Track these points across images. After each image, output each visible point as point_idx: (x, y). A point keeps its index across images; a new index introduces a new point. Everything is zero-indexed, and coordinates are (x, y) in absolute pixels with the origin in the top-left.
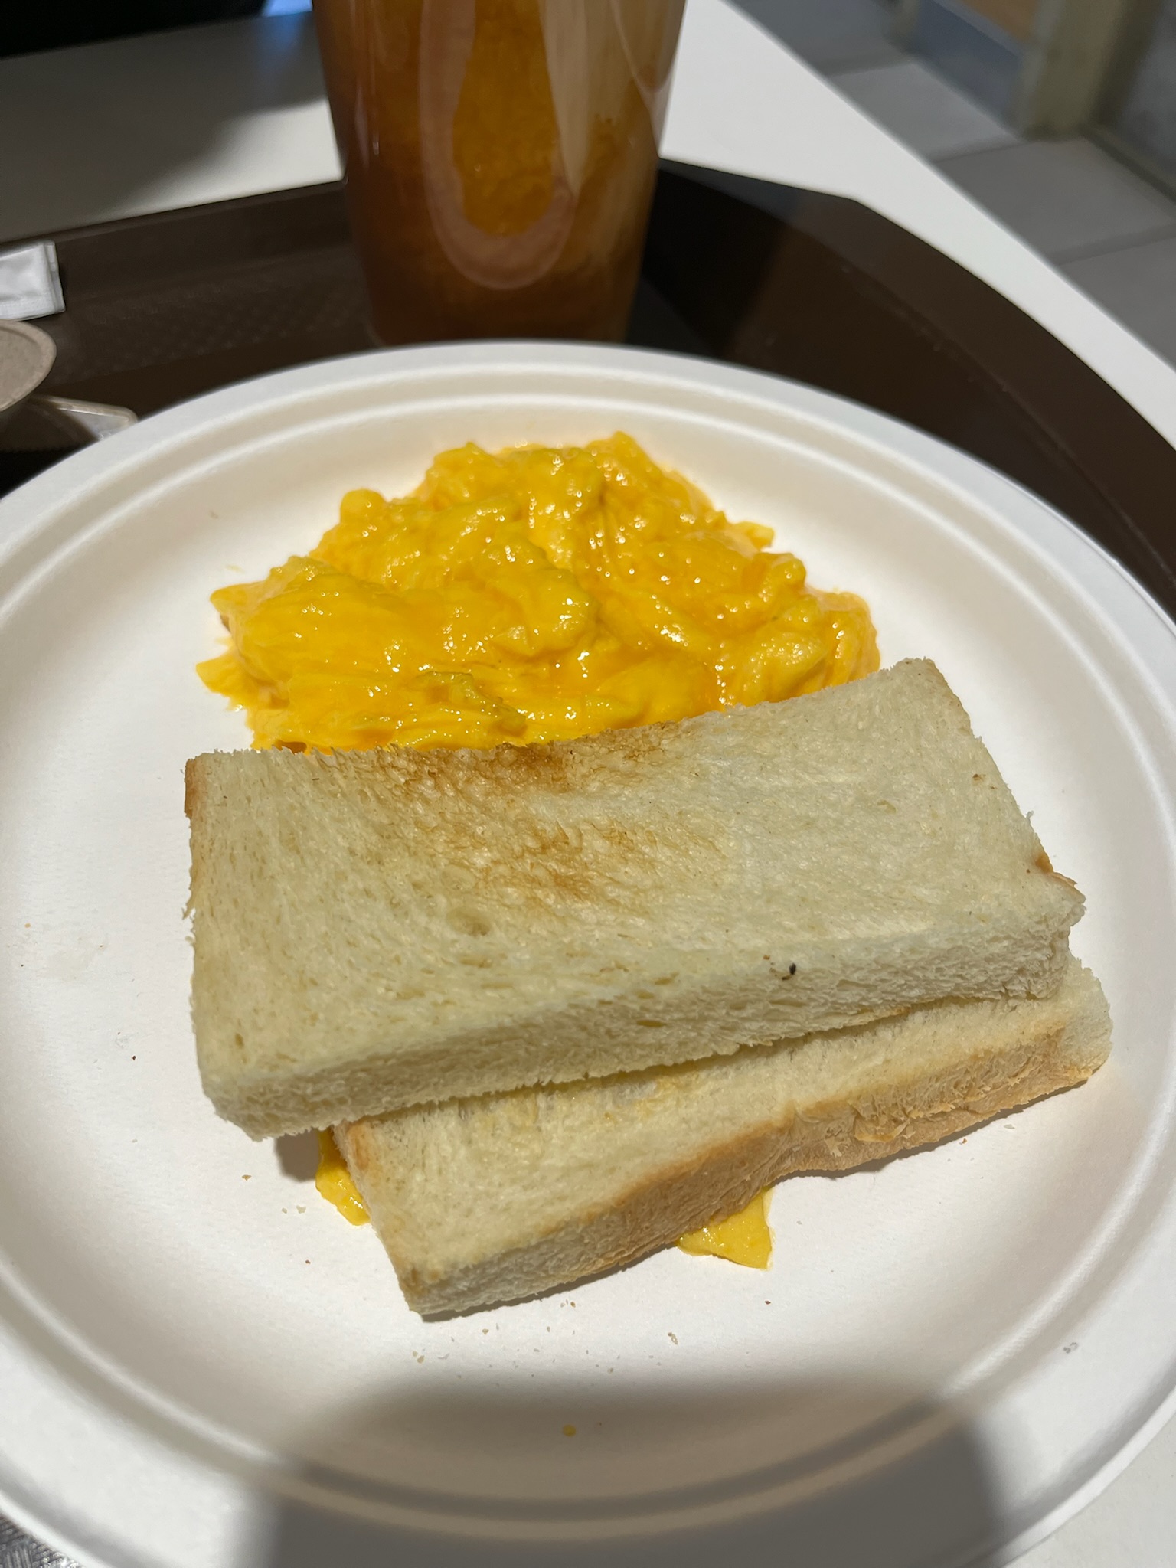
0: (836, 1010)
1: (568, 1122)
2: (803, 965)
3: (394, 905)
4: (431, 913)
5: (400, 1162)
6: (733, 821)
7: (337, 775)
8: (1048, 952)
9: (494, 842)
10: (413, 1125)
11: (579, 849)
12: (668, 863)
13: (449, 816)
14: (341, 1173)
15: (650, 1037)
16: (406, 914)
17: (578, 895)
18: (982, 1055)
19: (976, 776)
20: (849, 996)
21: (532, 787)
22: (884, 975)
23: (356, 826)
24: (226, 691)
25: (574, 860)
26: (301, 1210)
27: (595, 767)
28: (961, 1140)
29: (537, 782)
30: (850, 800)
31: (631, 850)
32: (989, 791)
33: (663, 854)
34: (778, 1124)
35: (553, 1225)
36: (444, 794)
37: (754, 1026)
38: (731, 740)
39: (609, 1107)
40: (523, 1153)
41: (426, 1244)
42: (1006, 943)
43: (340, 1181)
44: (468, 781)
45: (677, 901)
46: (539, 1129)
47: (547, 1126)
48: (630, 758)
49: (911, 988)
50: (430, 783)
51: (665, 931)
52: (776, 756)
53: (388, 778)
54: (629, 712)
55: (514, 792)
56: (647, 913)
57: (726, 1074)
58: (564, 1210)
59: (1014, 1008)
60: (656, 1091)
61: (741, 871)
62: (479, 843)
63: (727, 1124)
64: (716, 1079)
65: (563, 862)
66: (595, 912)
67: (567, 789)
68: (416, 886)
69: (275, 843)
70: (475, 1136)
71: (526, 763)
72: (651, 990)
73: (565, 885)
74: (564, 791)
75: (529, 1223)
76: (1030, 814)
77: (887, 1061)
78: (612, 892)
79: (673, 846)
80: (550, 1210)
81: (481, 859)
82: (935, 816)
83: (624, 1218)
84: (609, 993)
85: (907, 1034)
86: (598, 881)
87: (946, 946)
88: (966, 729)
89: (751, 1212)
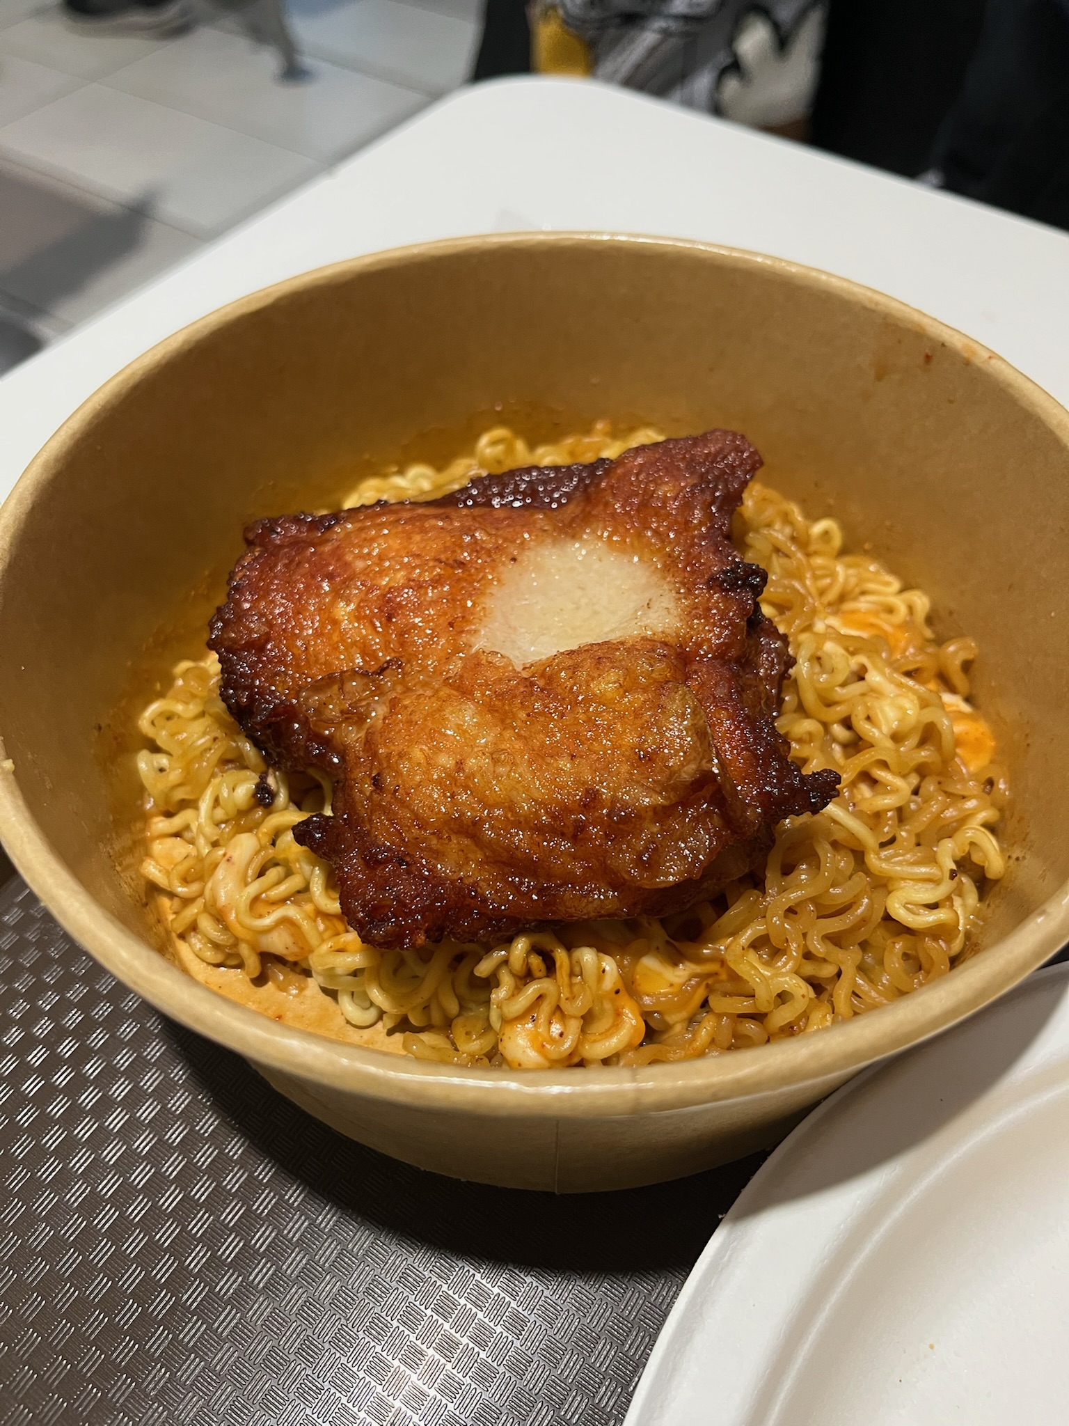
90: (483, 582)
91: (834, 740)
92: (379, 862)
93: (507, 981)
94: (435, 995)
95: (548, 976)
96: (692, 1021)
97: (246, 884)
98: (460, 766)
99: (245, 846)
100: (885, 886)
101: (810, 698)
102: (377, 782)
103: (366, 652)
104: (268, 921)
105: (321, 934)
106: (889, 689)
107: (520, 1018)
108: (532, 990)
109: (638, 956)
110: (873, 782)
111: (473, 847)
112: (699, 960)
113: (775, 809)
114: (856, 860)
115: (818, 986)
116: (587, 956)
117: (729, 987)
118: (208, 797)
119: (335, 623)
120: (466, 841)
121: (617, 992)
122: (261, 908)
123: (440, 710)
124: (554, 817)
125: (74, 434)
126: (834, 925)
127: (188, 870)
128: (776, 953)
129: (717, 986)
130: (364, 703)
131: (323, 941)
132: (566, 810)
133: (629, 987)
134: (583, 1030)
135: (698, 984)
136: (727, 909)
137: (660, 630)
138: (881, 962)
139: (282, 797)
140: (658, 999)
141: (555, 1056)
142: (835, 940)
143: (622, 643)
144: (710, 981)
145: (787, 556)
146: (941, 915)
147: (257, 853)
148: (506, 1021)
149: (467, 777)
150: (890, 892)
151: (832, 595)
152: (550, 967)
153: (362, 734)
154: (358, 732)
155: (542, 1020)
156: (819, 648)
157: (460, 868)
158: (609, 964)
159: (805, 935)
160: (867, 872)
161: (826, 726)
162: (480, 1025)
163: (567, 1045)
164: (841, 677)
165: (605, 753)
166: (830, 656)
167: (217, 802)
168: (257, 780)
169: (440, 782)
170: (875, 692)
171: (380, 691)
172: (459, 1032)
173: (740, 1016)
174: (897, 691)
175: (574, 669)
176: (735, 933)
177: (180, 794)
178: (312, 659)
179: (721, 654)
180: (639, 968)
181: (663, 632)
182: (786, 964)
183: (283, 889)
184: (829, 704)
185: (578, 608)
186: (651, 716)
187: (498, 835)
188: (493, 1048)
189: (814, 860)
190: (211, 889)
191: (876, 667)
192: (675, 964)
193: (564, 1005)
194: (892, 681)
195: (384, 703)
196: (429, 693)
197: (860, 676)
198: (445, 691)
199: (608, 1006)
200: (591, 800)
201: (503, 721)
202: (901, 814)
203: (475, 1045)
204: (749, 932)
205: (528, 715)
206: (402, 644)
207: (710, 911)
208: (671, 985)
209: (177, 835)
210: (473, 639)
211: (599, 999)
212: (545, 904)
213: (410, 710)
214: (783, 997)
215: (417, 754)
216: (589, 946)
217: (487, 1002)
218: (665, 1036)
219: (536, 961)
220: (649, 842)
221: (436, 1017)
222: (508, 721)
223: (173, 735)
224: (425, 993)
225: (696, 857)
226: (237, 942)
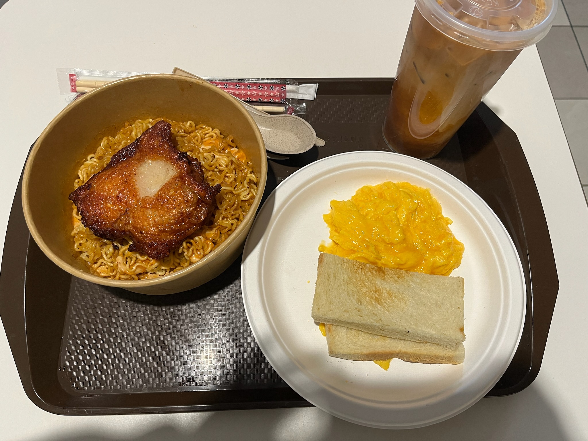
0: (414, 339)
1: (363, 337)
2: (411, 331)
3: (348, 294)
4: (354, 298)
5: (335, 333)
6: (411, 299)
7: (345, 263)
8: (456, 344)
9: (368, 287)
10: (339, 328)
11: (382, 294)
12: (396, 303)
13: (362, 279)
14: (324, 327)
15: (381, 332)
16: (349, 296)
17: (379, 303)
18: (436, 355)
19: (459, 308)
20: (417, 338)
21: (378, 277)
22: (424, 337)
23: (346, 276)
24: (327, 223)
25: (380, 295)
26: (316, 330)
27: (391, 277)
28: (430, 364)
29: (379, 276)
30: (434, 302)
31: (391, 297)
32: (460, 311)
33: (396, 300)
34: (397, 352)
35: (355, 353)
36: (362, 273)
37: (399, 336)
38: (418, 281)
39: (371, 338)
40: (355, 340)
41: (335, 348)
42: (448, 340)
43: (323, 328)
44: (367, 272)
45: (395, 311)
46: (358, 337)
47: (360, 337)
48: (398, 277)
49: (429, 340)
50: (360, 270)
51: (390, 316)
52: (425, 287)
53: (354, 267)
54: (402, 263)
55: (375, 277)
56: (389, 311)
57: (392, 340)
58: (358, 352)
59: (447, 349)
60: (379, 338)
61: (408, 309)
62: (365, 286)
63: (389, 349)
64: (390, 340)
65: (378, 295)
66: (380, 308)
67: (384, 280)
68: (352, 291)
69: (332, 275)
70: (348, 334)
71: (378, 271)
72: (384, 326)
73: (377, 300)
74: (383, 280)
75: (352, 351)
76: (465, 319)
77: (420, 350)
78: (385, 304)
79: (398, 300)
80: (356, 351)
81: (364, 290)
82: (447, 312)
83: (366, 356)
84: (378, 324)
85: (425, 346)
86: (383, 301)
87: (436, 337)
88: (462, 297)
89: (388, 361)
90: (133, 183)
91: (216, 172)
92: (151, 246)
93: (185, 250)
94: (174, 261)
95: (192, 246)
96: (220, 237)
97: (126, 265)
98: (155, 221)
99: (120, 259)
100: (239, 195)
101: (207, 167)
102: (141, 233)
103: (120, 210)
104: (134, 268)
105: (145, 264)
106: (220, 157)
107: (192, 255)
108: (191, 249)
109: (205, 233)
110: (227, 177)
111: (166, 233)
112: (215, 227)
113: (213, 197)
114: (231, 193)
115: (237, 219)
116: (197, 238)
117: (223, 228)
118: (104, 255)
119: (110, 208)
120: (164, 233)
121: (205, 241)
122: (131, 267)
123: (144, 214)
124: (177, 220)
125: (27, 203)
126: (234, 207)
127: (110, 270)
128: (227, 218)
129: (221, 229)
130: (127, 220)
131: (147, 265)
132: (179, 218)
133: (206, 239)
134: (203, 250)
135: (217, 231)
136: (215, 216)
137: (174, 175)
138: (245, 208)
139: (119, 246)
140: (212, 238)
141: (201, 257)
142: (236, 209)
143: (169, 182)
144: (219, 229)
145: (185, 137)
146: (250, 195)
147: (123, 258)
148: (189, 257)
149: (158, 223)
150: (240, 196)
151: (199, 140)
152: (191, 244)
153: (131, 226)
154: (130, 226)
155: (195, 253)
156: (203, 155)
157: (166, 238)
158: (201, 237)
159: (230, 212)
160: (234, 195)
161: (213, 171)
162: (185, 261)
163: (202, 254)
164: (211, 160)
165: (179, 205)
166: (206, 156)
167: (106, 254)
168: (112, 246)
169: (153, 227)
170: (218, 159)
171: (128, 216)
172: (182, 264)
173: (227, 232)
174: (222, 157)
175: (164, 193)
176: (219, 219)
177: (96, 258)
178: (110, 218)
179: (188, 173)
180: (206, 234)
181: (175, 175)
182: (229, 219)
183: (133, 262)
184: (211, 166)
185: (154, 177)
186: (183, 194)
187: (170, 229)
188: (190, 263)
189: (224, 199)
190: (120, 270)
191: (216, 154)
192: (212, 230)
193: (197, 248)
194: (220, 155)
195: (131, 218)
196: (139, 211)
197: (214, 157)
198: (142, 210)
199: (205, 244)
200: (182, 214)
201: (157, 209)
202: (235, 180)
203: (187, 264)
204: (221, 217)
205: (161, 206)
206: (127, 205)
207: (213, 218)
208: (213, 234)
209: (100, 266)
210: (139, 196)
211: (203, 243)
212: (185, 235)
213: (138, 217)
214: (232, 224)
215: (146, 224)
216: (196, 236)
217: (184, 256)
218: (217, 242)
219: (188, 244)
220: (196, 215)
221: (176, 265)
222: (158, 209)
223: (85, 248)
224: (172, 262)
225: (205, 213)
226: (131, 276)
